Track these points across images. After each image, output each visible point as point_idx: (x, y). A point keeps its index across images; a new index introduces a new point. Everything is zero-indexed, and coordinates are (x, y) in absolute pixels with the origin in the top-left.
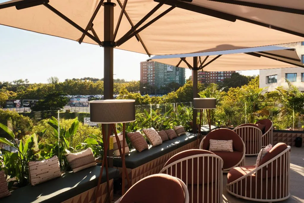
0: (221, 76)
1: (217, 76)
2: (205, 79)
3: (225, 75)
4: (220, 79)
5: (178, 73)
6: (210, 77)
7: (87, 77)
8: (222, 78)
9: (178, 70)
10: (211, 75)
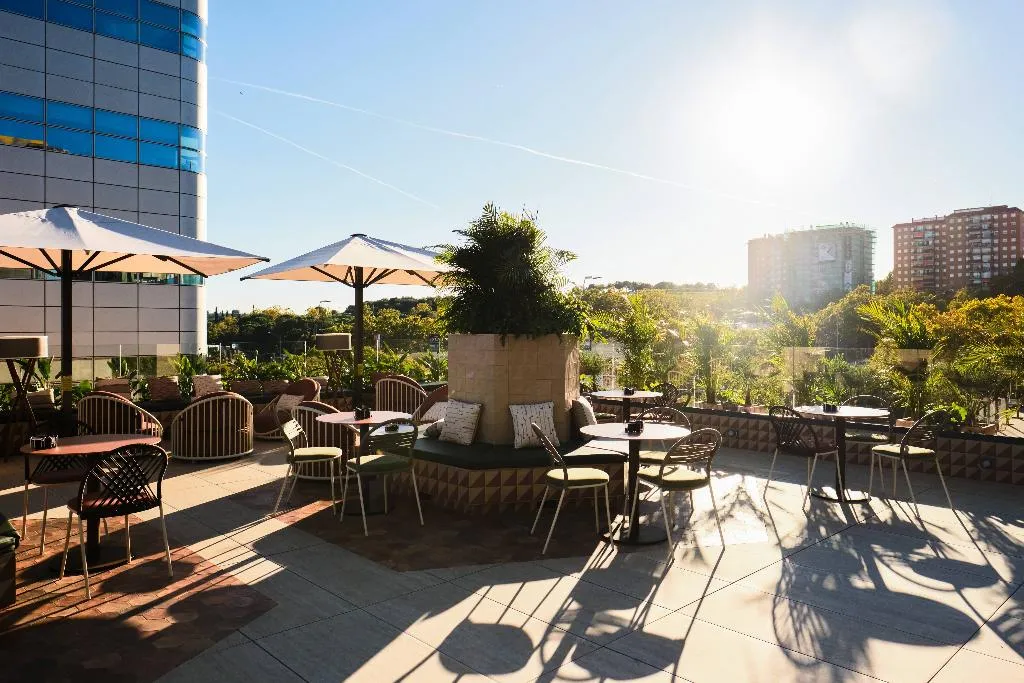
0: (982, 270)
1: (970, 269)
2: (934, 280)
3: (996, 265)
4: (981, 278)
5: (849, 264)
6: (949, 271)
7: (622, 281)
8: (986, 275)
9: (850, 257)
10: (952, 268)
